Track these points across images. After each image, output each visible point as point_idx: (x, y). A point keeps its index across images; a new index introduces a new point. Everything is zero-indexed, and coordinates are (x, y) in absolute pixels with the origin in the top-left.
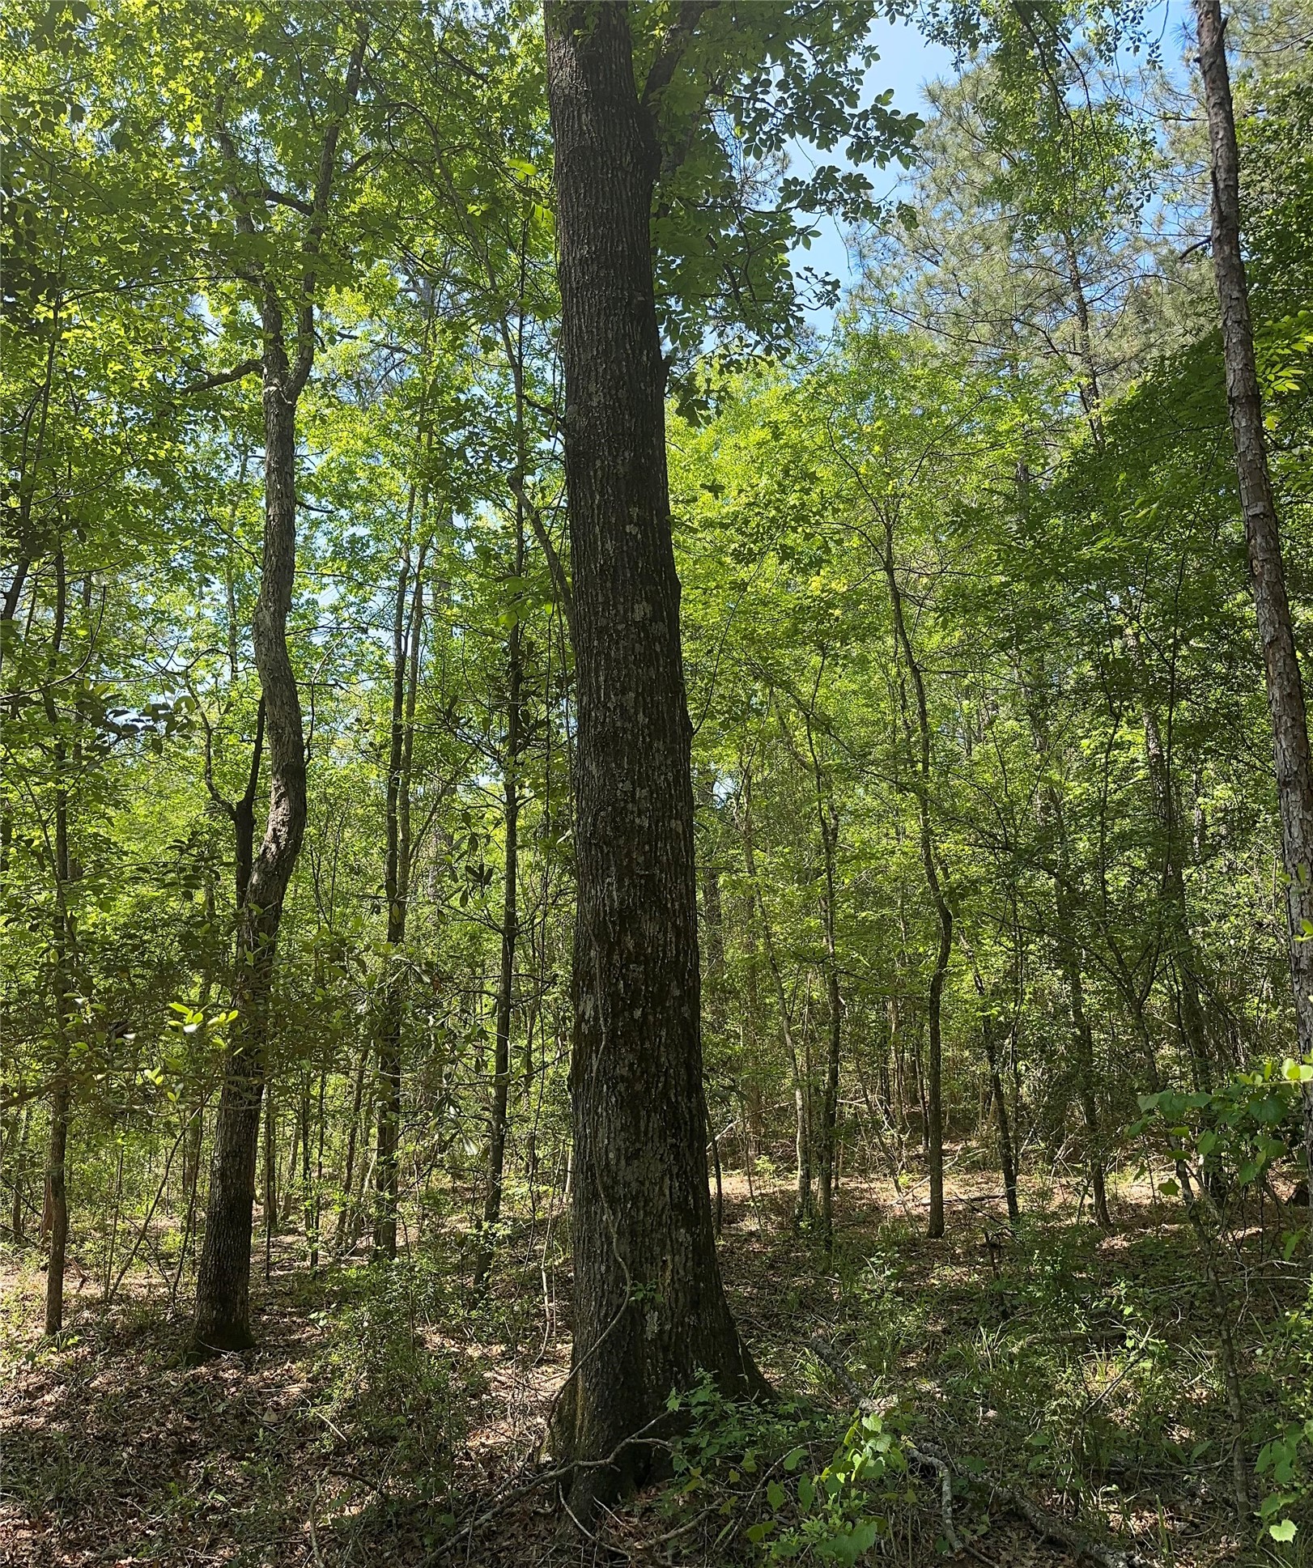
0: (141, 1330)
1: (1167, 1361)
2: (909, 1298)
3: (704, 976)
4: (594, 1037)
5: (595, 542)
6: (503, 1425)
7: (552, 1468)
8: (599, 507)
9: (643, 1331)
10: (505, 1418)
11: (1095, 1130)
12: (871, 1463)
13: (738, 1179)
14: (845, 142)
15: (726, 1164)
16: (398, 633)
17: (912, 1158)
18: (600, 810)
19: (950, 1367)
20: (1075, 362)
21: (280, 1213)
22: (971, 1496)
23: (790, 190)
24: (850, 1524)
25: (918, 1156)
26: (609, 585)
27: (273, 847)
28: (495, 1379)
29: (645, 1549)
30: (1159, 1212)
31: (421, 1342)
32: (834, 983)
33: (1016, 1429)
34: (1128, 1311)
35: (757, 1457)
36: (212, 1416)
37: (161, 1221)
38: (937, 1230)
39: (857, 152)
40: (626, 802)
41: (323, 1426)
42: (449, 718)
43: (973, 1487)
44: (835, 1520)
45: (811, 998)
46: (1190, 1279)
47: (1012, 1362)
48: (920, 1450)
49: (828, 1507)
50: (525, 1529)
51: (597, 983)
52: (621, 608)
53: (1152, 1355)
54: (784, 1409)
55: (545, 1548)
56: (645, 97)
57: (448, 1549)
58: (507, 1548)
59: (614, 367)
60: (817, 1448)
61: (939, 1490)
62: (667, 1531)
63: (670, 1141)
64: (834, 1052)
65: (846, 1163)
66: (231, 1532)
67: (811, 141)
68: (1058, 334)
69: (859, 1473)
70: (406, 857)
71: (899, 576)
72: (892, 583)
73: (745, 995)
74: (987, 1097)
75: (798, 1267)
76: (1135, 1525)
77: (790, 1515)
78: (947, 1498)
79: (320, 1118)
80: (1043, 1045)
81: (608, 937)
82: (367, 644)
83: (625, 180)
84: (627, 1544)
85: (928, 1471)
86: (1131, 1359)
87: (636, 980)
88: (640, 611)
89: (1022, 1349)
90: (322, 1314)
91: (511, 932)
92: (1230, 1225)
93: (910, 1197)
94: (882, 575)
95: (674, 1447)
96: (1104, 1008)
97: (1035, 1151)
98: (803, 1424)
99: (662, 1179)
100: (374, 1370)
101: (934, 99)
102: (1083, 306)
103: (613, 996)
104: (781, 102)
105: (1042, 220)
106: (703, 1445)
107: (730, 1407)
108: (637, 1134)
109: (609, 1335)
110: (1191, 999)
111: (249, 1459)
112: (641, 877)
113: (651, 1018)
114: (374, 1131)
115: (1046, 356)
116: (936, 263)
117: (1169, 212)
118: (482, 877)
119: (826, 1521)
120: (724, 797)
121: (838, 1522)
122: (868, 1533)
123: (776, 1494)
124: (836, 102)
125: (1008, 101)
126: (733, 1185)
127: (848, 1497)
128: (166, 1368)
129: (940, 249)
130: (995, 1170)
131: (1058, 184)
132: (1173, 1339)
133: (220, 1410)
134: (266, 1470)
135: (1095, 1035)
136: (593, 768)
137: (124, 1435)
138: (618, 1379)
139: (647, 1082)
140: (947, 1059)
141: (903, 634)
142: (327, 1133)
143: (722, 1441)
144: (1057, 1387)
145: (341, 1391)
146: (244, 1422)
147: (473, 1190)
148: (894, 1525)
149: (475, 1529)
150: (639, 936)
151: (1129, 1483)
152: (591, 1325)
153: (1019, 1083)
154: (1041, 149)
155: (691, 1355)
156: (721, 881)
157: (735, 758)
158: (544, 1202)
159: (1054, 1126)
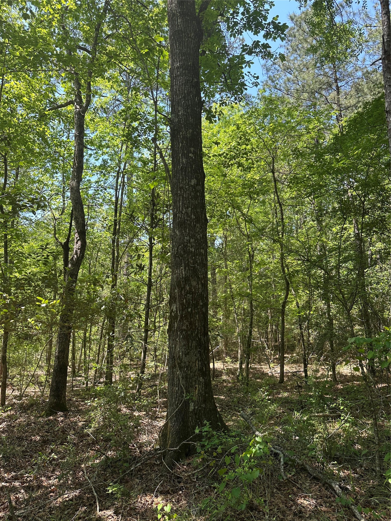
0: (32, 405)
1: (354, 424)
2: (273, 401)
3: (210, 300)
4: (176, 317)
5: (180, 159)
6: (144, 436)
7: (160, 450)
8: (181, 148)
9: (189, 409)
10: (145, 434)
11: (333, 351)
12: (258, 451)
13: (220, 363)
14: (262, 33)
15: (216, 359)
16: (116, 190)
17: (275, 359)
18: (179, 246)
19: (285, 423)
20: (335, 106)
21: (76, 370)
22: (290, 463)
23: (245, 48)
24: (251, 470)
25: (277, 358)
26: (184, 173)
27: (75, 256)
28: (142, 423)
29: (188, 476)
30: (353, 378)
31: (120, 410)
32: (251, 303)
33: (305, 443)
34: (342, 408)
35: (222, 449)
36: (54, 432)
37: (39, 372)
38: (282, 381)
39: (266, 36)
40: (187, 243)
41: (88, 435)
42: (132, 218)
43: (290, 460)
44: (246, 469)
45: (244, 308)
46: (362, 399)
47: (304, 422)
48: (274, 448)
49: (244, 464)
50: (151, 468)
51: (177, 300)
52: (187, 181)
53: (349, 422)
54: (231, 434)
55: (157, 475)
56: (199, 14)
57: (127, 474)
58: (145, 474)
59: (187, 102)
60: (242, 446)
61: (280, 461)
62: (195, 470)
63: (198, 350)
64: (251, 325)
65: (254, 360)
66: (59, 467)
67: (252, 32)
68: (330, 97)
69: (254, 454)
70: (118, 261)
71: (276, 174)
72: (274, 176)
73: (223, 306)
74: (299, 340)
75: (238, 391)
76: (341, 474)
77: (232, 466)
78: (282, 463)
79: (90, 342)
80: (317, 324)
81: (181, 286)
82: (106, 194)
83: (191, 41)
84: (183, 474)
85: (276, 455)
86: (342, 423)
87: (189, 299)
88: (193, 182)
89: (308, 418)
90: (89, 401)
91: (150, 285)
92: (377, 383)
93: (274, 371)
94: (270, 174)
95: (197, 444)
96: (337, 313)
97: (313, 358)
98: (237, 439)
99: (196, 361)
100: (105, 418)
101: (292, 19)
102: (338, 88)
103: (182, 304)
104: (242, 19)
105: (326, 59)
106: (206, 444)
107: (215, 433)
108: (188, 347)
109: (178, 409)
110: (366, 311)
111: (65, 445)
112: (192, 267)
113: (193, 311)
114: (106, 346)
115: (325, 104)
116: (291, 74)
117: (367, 57)
118: (141, 268)
119: (243, 469)
120: (218, 245)
121: (247, 469)
122: (257, 473)
123: (228, 460)
124: (260, 19)
125: (316, 20)
126: (218, 365)
127: (251, 462)
128: (40, 417)
129: (292, 69)
130: (301, 363)
131: (332, 47)
132: (357, 417)
133: (57, 429)
134: (70, 448)
135: (334, 322)
136: (177, 232)
137: (26, 437)
138: (181, 423)
139: (192, 331)
140: (286, 328)
141: (277, 193)
142: (92, 346)
143: (212, 443)
144: (318, 430)
145: (94, 425)
146: (64, 434)
147: (136, 365)
148: (265, 471)
149: (135, 468)
150: (191, 286)
151: (340, 461)
152: (173, 406)
153: (309, 336)
154: (327, 36)
155: (203, 416)
156: (217, 270)
157: (222, 232)
158: (158, 369)
159: (319, 350)
